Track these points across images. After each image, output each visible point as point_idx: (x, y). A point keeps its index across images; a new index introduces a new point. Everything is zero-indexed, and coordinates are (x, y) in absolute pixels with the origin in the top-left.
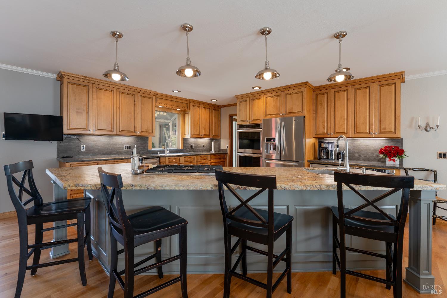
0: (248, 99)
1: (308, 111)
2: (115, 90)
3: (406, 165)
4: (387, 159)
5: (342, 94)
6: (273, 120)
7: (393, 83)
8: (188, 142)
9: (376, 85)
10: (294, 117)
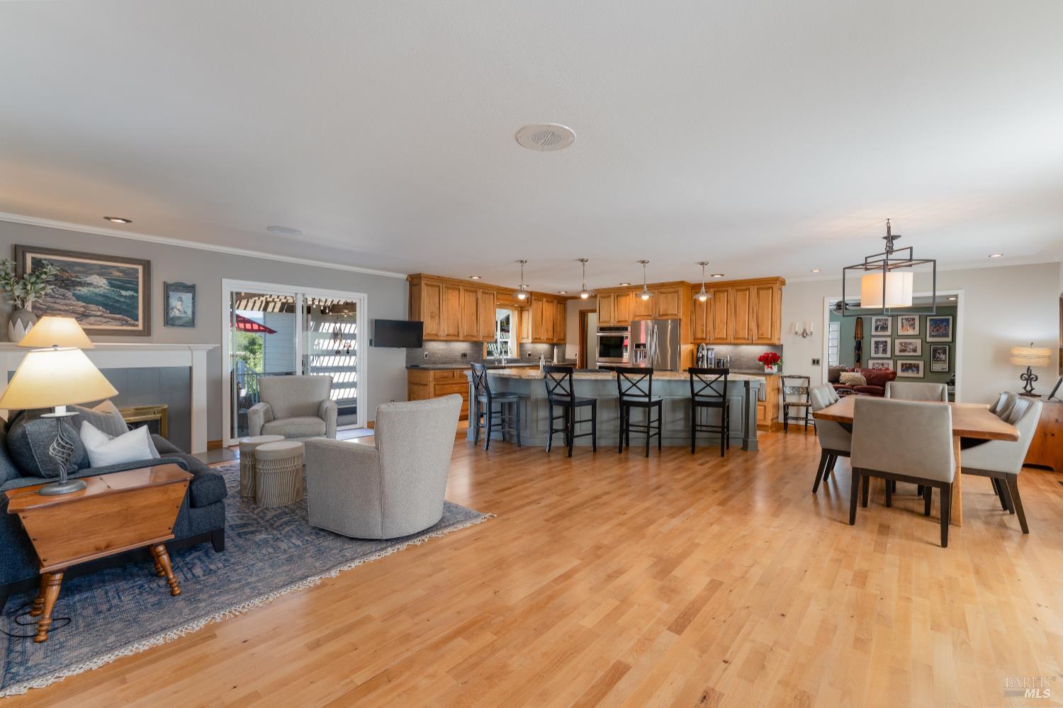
0: (612, 295)
1: (684, 313)
2: (461, 288)
3: (786, 372)
4: (766, 366)
5: (721, 294)
6: (643, 323)
7: (770, 288)
8: (525, 349)
9: (756, 287)
10: (670, 321)
